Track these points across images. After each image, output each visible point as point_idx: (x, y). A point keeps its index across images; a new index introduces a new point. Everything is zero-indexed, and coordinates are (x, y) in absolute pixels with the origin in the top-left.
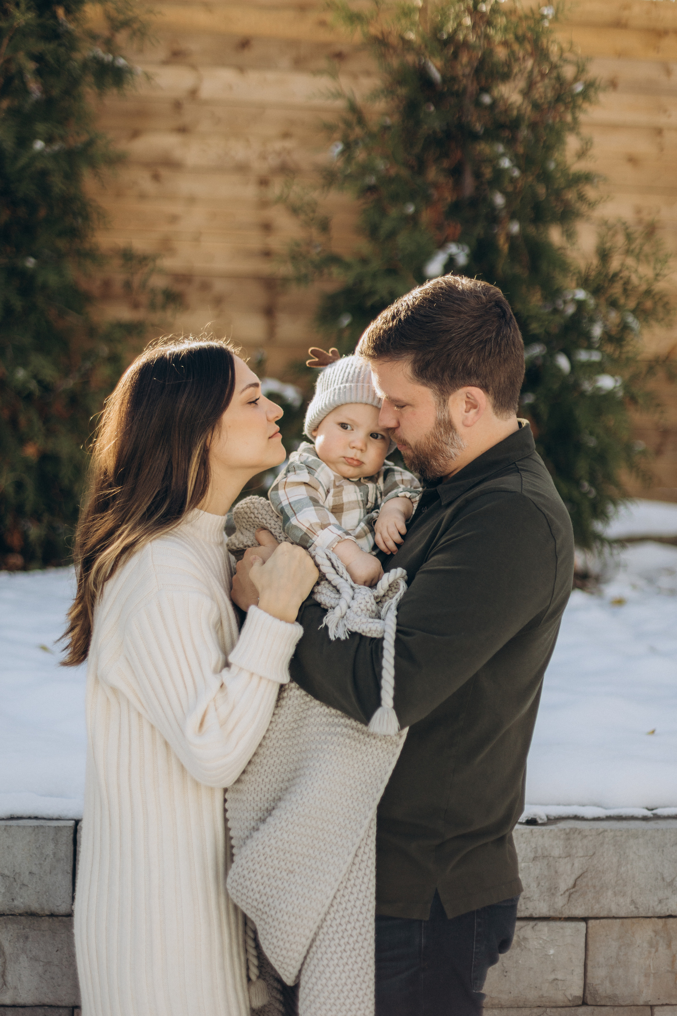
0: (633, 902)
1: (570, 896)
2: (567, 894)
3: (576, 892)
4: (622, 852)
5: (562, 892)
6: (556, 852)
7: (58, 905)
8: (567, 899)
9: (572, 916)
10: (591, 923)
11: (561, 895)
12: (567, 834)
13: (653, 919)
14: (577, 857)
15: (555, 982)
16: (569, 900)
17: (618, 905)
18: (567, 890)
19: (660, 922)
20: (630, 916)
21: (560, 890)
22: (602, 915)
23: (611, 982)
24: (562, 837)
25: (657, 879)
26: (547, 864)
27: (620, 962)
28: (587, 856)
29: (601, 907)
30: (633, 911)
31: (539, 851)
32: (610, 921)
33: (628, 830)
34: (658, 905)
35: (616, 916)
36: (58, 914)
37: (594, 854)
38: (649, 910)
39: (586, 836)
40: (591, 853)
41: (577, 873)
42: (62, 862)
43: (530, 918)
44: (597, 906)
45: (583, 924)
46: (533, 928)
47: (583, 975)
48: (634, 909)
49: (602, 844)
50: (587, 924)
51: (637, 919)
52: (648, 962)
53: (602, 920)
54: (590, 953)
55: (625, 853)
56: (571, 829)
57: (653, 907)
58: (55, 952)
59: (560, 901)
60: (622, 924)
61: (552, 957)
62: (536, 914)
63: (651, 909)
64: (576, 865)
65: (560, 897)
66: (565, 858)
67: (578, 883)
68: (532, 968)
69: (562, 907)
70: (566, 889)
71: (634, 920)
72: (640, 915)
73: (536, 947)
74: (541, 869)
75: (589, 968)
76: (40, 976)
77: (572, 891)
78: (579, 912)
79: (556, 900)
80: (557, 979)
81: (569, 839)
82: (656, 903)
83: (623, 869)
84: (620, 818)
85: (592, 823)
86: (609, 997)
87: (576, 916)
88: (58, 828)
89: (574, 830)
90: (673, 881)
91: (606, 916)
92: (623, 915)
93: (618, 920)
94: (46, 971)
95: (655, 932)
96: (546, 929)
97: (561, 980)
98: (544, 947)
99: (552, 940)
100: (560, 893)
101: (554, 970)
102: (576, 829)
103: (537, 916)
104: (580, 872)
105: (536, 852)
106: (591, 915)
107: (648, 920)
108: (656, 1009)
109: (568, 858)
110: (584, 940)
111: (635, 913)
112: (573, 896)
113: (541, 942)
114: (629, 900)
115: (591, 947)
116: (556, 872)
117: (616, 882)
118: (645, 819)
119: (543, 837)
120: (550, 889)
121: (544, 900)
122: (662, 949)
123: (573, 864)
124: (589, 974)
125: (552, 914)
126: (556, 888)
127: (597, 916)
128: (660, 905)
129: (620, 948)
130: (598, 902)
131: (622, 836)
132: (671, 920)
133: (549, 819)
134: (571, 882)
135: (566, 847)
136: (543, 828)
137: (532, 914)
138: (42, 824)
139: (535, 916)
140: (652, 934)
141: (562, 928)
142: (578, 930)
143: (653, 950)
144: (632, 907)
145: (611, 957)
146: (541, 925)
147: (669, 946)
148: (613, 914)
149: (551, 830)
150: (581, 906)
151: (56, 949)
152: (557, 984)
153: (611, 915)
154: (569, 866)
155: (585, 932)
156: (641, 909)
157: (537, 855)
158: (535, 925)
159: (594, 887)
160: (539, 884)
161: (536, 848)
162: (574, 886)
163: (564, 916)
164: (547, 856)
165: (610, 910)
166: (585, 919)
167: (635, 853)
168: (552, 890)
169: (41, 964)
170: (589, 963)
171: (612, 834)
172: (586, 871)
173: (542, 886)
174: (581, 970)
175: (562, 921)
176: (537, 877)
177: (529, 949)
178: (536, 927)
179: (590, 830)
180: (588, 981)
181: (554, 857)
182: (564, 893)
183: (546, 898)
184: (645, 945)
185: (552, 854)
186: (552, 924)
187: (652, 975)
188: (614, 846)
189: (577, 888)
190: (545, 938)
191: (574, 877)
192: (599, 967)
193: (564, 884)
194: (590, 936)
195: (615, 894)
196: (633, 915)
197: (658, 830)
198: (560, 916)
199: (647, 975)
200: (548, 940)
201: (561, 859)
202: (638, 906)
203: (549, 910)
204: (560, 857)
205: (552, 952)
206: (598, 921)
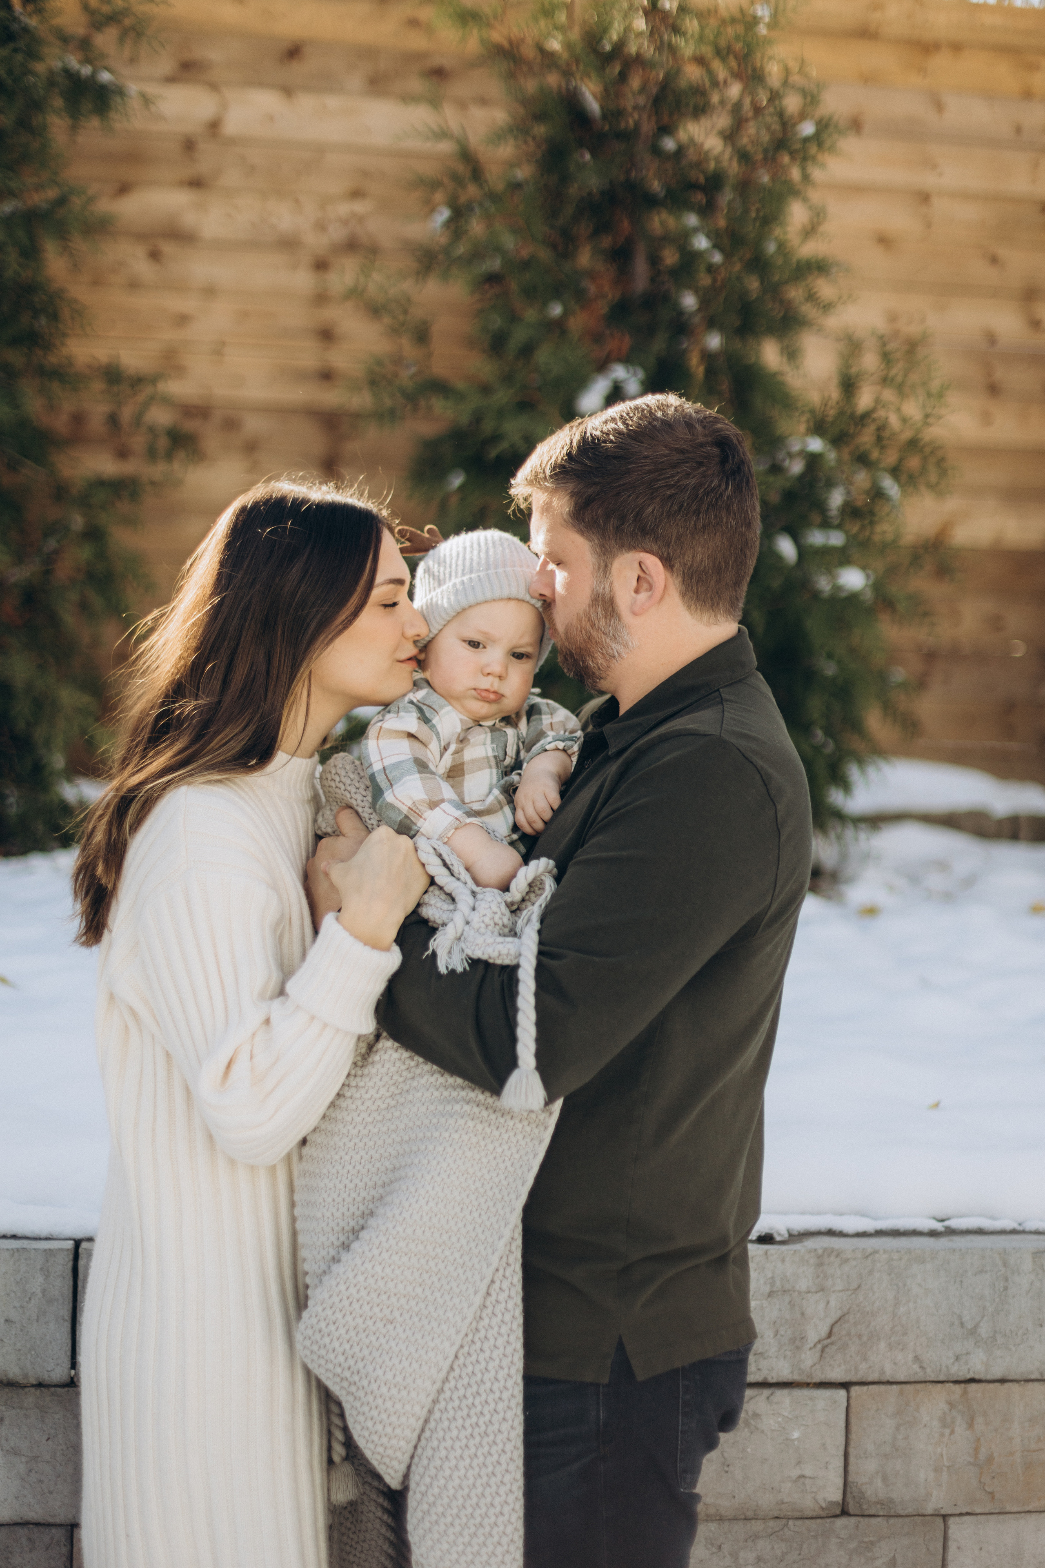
0: (917, 1359)
1: (823, 1351)
2: (819, 1346)
3: (832, 1344)
4: (900, 1285)
5: (812, 1345)
6: (803, 1285)
7: (49, 1369)
8: (818, 1355)
9: (827, 1381)
10: (855, 1390)
11: (810, 1349)
12: (819, 1257)
13: (947, 1385)
14: (834, 1292)
15: (802, 1480)
16: (821, 1356)
17: (895, 1364)
18: (819, 1341)
19: (958, 1389)
20: (912, 1380)
21: (809, 1341)
22: (870, 1379)
23: (885, 1479)
24: (812, 1261)
25: (952, 1324)
26: (790, 1302)
27: (897, 1450)
28: (848, 1290)
29: (870, 1367)
30: (916, 1373)
31: (778, 1283)
32: (883, 1388)
33: (909, 1251)
34: (953, 1363)
35: (891, 1380)
36: (49, 1383)
37: (859, 1287)
38: (940, 1371)
39: (847, 1260)
40: (854, 1285)
41: (834, 1315)
42: (56, 1304)
43: (764, 1385)
44: (863, 1366)
45: (842, 1393)
46: (768, 1398)
47: (841, 1470)
48: (919, 1370)
49: (871, 1272)
50: (848, 1392)
51: (923, 1385)
52: (939, 1450)
53: (870, 1387)
54: (853, 1436)
55: (905, 1285)
56: (825, 1250)
57: (947, 1367)
58: (44, 1442)
59: (808, 1358)
60: (901, 1393)
61: (796, 1443)
62: (772, 1378)
63: (944, 1369)
64: (833, 1303)
65: (808, 1353)
66: (816, 1292)
67: (835, 1330)
68: (766, 1460)
69: (812, 1366)
70: (817, 1340)
71: (918, 1386)
72: (928, 1379)
73: (773, 1428)
74: (780, 1310)
75: (852, 1459)
76: (23, 1479)
77: (826, 1342)
78: (837, 1374)
79: (803, 1356)
80: (803, 1476)
81: (822, 1264)
82: (952, 1361)
83: (902, 1310)
84: (896, 1233)
85: (855, 1240)
86: (881, 1503)
87: (833, 1380)
88: (49, 1253)
89: (828, 1252)
90: (976, 1326)
91: (876, 1380)
92: (901, 1378)
93: (894, 1387)
94: (30, 1471)
95: (951, 1405)
96: (787, 1401)
97: (810, 1478)
98: (784, 1428)
99: (797, 1417)
100: (808, 1346)
101: (799, 1463)
102: (833, 1250)
103: (774, 1381)
104: (839, 1314)
105: (773, 1284)
106: (854, 1379)
107: (939, 1385)
108: (951, 1521)
109: (821, 1293)
110: (843, 1416)
111: (920, 1376)
112: (827, 1350)
113: (780, 1419)
114: (910, 1357)
115: (854, 1428)
116: (803, 1314)
117: (891, 1330)
118: (933, 1234)
119: (783, 1261)
120: (792, 1340)
121: (785, 1357)
122: (961, 1429)
123: (828, 1302)
124: (851, 1468)
125: (796, 1377)
126: (802, 1338)
127: (864, 1380)
128: (956, 1364)
129: (897, 1429)
130: (865, 1359)
131: (900, 1259)
132: (974, 1386)
133: (791, 1235)
134: (824, 1330)
135: (818, 1277)
136: (783, 1248)
137: (766, 1378)
138: (24, 1246)
139: (771, 1380)
140: (946, 1408)
141: (811, 1399)
142: (835, 1402)
143: (947, 1431)
144: (916, 1367)
145: (885, 1442)
146: (781, 1395)
147: (971, 1425)
148: (888, 1377)
149: (795, 1251)
150: (840, 1365)
151: (47, 1437)
152: (804, 1484)
153: (885, 1379)
154: (822, 1306)
155: (845, 1404)
156: (929, 1370)
157: (775, 1289)
158: (772, 1394)
159: (860, 1336)
160: (776, 1333)
161: (772, 1278)
162: (830, 1334)
163: (814, 1381)
164: (789, 1291)
165: (883, 1372)
166: (846, 1385)
167: (920, 1285)
168: (797, 1342)
169: (24, 1459)
170: (852, 1451)
171: (885, 1256)
172: (848, 1313)
173: (782, 1336)
174: (839, 1462)
175: (811, 1388)
176: (775, 1323)
177: (763, 1432)
178: (772, 1398)
179: (853, 1251)
180: (850, 1479)
181: (800, 1293)
182: (815, 1345)
183: (789, 1353)
184: (936, 1423)
185: (797, 1288)
186: (798, 1393)
187: (945, 1469)
188: (889, 1274)
189: (833, 1338)
190: (786, 1414)
191: (829, 1321)
192: (867, 1457)
193: (815, 1331)
194: (853, 1410)
195: (890, 1347)
196: (917, 1378)
197: (954, 1250)
198: (809, 1381)
199: (937, 1470)
200: (790, 1416)
201: (810, 1295)
202: (925, 1365)
203: (792, 1372)
204: (809, 1292)
205: (796, 1435)
206: (865, 1388)
